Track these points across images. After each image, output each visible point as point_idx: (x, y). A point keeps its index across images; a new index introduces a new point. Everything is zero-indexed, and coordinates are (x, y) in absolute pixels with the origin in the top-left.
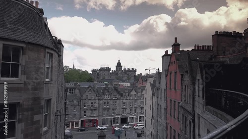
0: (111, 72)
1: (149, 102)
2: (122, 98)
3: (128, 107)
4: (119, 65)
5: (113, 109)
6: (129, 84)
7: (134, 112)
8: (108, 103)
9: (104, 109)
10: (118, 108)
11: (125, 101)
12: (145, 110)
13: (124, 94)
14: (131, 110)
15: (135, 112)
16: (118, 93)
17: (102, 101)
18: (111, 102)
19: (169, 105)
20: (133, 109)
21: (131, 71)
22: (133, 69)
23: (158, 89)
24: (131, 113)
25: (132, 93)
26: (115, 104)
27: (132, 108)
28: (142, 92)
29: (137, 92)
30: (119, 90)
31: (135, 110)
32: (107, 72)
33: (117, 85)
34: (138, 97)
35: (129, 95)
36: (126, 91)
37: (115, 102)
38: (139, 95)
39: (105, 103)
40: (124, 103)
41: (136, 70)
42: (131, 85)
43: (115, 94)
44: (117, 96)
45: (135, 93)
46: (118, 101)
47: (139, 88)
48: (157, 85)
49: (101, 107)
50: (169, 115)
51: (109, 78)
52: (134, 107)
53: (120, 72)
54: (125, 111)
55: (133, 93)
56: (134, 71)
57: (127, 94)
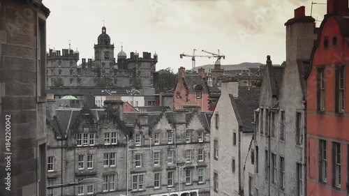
0: (79, 63)
1: (227, 151)
2: (130, 143)
3: (148, 167)
4: (104, 42)
5: (105, 176)
6: (140, 101)
7: (164, 181)
8: (90, 157)
9: (79, 176)
10: (119, 171)
11: (139, 151)
12: (216, 175)
13: (137, 130)
14: (156, 176)
15: (170, 182)
16: (121, 126)
17: (71, 153)
18: (100, 155)
19: (315, 155)
20: (164, 173)
21: (141, 61)
22: (147, 55)
23: (272, 113)
24: (157, 184)
25: (159, 127)
26: (110, 159)
27: (159, 169)
28: (187, 123)
29: (174, 124)
30: (121, 118)
31: (170, 175)
32: (67, 63)
33: (114, 103)
34: (178, 137)
35: (150, 133)
36: (142, 122)
37: (113, 155)
38: (179, 133)
39: (81, 157)
40: (137, 157)
41: (156, 57)
42: (148, 102)
43: (110, 131)
44: (118, 137)
45: (169, 127)
46: (119, 151)
47: (180, 112)
48: (266, 100)
49: (71, 171)
50: (316, 181)
51: (75, 84)
52: (164, 167)
53: (107, 62)
54: (141, 179)
55: (163, 125)
56: (149, 59)
57: (145, 130)
